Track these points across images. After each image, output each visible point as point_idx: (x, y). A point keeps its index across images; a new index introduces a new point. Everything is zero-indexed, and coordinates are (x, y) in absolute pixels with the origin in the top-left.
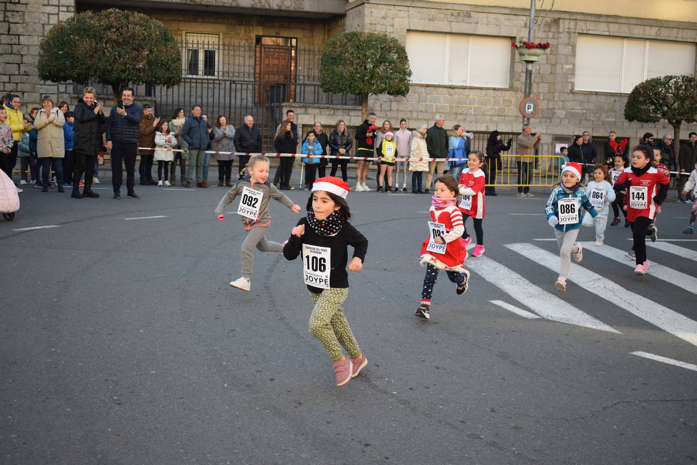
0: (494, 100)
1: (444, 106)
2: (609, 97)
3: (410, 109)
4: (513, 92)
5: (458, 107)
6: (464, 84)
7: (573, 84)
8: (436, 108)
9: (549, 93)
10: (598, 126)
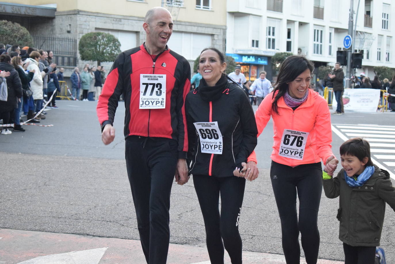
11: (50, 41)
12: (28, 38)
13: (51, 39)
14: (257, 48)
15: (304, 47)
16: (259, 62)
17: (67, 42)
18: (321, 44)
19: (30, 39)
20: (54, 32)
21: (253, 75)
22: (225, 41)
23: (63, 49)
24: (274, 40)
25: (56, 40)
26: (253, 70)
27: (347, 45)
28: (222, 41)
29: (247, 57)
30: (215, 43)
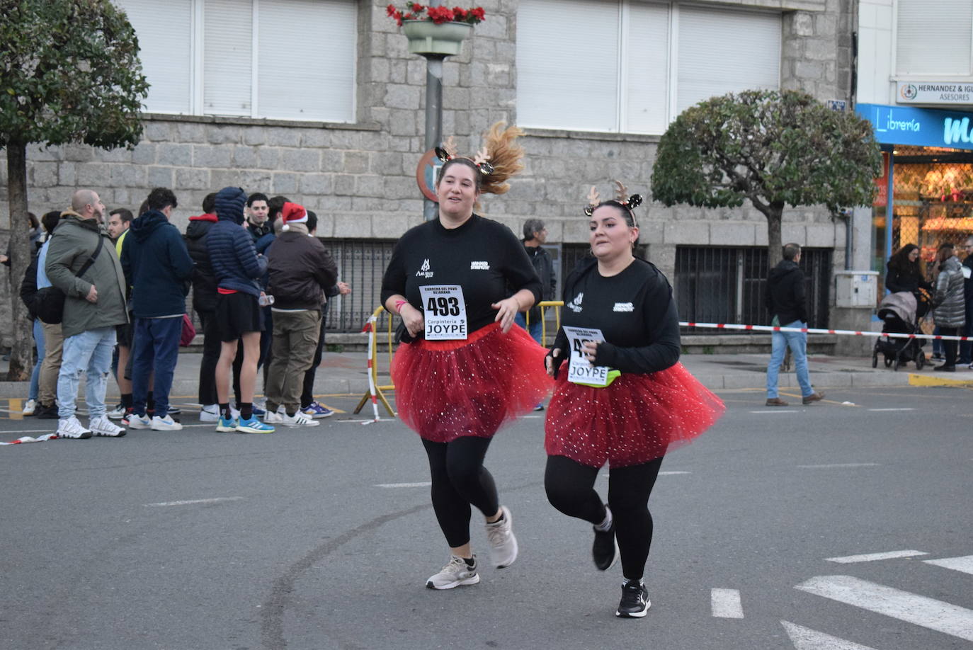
0: (325, 153)
1: (199, 171)
2: (596, 145)
3: (110, 182)
4: (370, 135)
5: (236, 174)
6: (245, 114)
7: (512, 113)
8: (177, 179)
10: (574, 218)
22: (850, 42)
28: (833, 45)
29: (966, 121)
30: (797, 55)
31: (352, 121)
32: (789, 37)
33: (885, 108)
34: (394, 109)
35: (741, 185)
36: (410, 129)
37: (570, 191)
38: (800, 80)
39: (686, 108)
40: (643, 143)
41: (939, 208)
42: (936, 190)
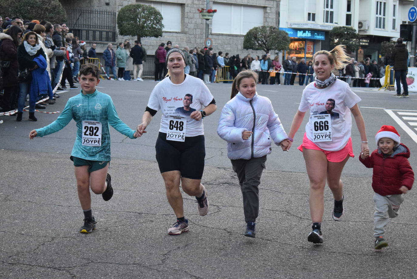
2: (227, 36)
4: (184, 34)
7: (211, 30)
9: (201, 34)
11: (87, 15)
12: (60, 11)
13: (87, 12)
14: (313, 22)
15: (365, 21)
16: (315, 37)
17: (106, 15)
18: (384, 17)
19: (63, 11)
20: (92, 4)
21: (309, 51)
22: (278, 14)
23: (101, 23)
24: (332, 13)
25: (93, 13)
26: (309, 46)
27: (412, 18)
28: (275, 14)
29: (302, 32)
30: (267, 17)
31: (180, 31)
32: (265, 13)
33: (286, 29)
34: (189, 29)
35: (261, 45)
36: (192, 33)
37: (222, 46)
38: (268, 22)
39: (250, 29)
40: (237, 36)
41: (293, 51)
42: (293, 47)
